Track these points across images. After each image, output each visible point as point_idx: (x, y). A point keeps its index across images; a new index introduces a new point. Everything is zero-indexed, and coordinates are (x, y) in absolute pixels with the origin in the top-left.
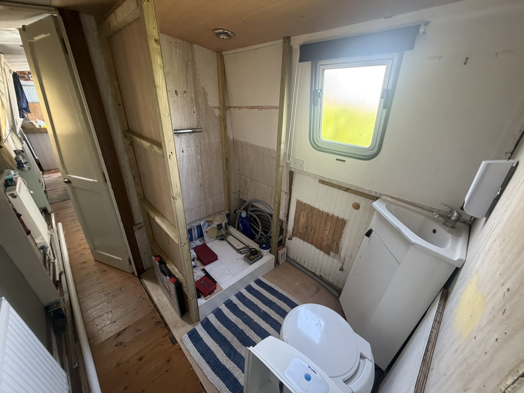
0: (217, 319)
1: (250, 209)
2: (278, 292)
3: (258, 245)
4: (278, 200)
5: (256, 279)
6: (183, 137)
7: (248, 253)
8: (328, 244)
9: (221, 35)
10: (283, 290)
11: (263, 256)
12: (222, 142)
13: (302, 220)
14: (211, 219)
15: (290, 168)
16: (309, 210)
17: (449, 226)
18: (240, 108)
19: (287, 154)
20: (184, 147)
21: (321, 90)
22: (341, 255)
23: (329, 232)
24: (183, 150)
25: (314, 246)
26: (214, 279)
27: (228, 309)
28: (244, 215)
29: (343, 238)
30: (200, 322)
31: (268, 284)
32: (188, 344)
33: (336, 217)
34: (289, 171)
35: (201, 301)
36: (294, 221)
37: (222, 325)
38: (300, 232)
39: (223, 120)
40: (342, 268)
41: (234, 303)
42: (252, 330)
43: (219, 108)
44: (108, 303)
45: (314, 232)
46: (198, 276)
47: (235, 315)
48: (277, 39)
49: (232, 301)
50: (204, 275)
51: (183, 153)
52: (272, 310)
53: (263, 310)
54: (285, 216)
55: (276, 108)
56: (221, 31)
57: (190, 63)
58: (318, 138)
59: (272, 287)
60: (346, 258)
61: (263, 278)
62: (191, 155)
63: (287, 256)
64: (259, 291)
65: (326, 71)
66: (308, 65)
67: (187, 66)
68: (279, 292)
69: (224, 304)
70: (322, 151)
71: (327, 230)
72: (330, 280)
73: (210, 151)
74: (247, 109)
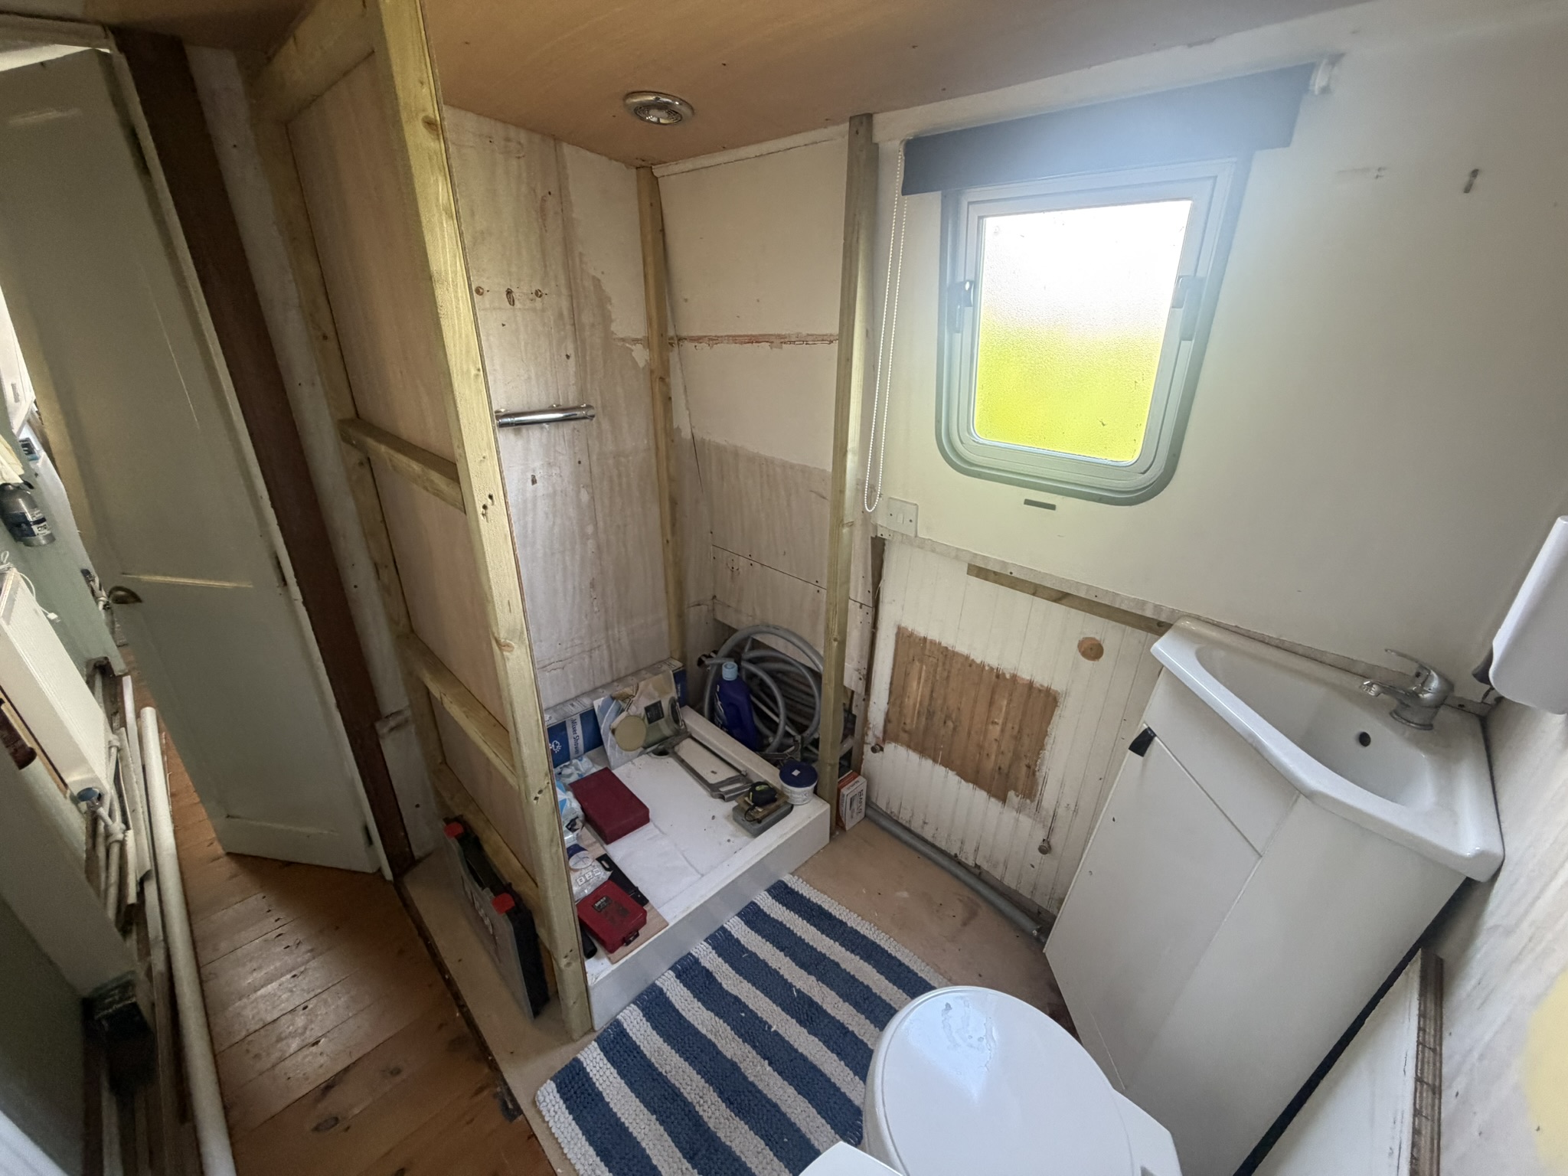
0: (649, 1024)
1: (748, 654)
2: (846, 924)
3: (777, 771)
4: (839, 633)
5: (773, 881)
6: (535, 435)
7: (746, 799)
8: (1000, 768)
9: (651, 112)
10: (860, 918)
11: (792, 807)
12: (657, 448)
13: (916, 690)
14: (628, 690)
15: (875, 527)
16: (938, 660)
17: (1413, 723)
18: (714, 340)
19: (865, 483)
20: (537, 465)
21: (975, 284)
22: (1045, 804)
23: (1003, 731)
24: (533, 477)
25: (955, 773)
26: (640, 889)
27: (685, 989)
28: (729, 672)
29: (1048, 747)
30: (595, 1035)
31: (812, 899)
32: (557, 1116)
33: (1025, 682)
34: (872, 538)
35: (599, 969)
36: (891, 693)
37: (666, 1044)
38: (908, 728)
39: (660, 378)
40: (1048, 843)
41: (704, 967)
42: (767, 1062)
43: (647, 343)
44: (294, 976)
45: (955, 729)
46: (587, 881)
47: (708, 1009)
48: (829, 122)
49: (696, 961)
50: (605, 877)
51: (535, 485)
52: (828, 989)
53: (798, 987)
54: (860, 679)
55: (828, 339)
56: (652, 98)
57: (552, 203)
58: (965, 435)
59: (826, 908)
60: (1061, 811)
61: (796, 877)
62: (562, 492)
63: (869, 804)
64: (784, 923)
65: (990, 223)
66: (931, 201)
67: (542, 212)
68: (849, 925)
69: (670, 972)
70: (979, 475)
71: (996, 723)
72: (1010, 881)
73: (620, 476)
74: (734, 345)
